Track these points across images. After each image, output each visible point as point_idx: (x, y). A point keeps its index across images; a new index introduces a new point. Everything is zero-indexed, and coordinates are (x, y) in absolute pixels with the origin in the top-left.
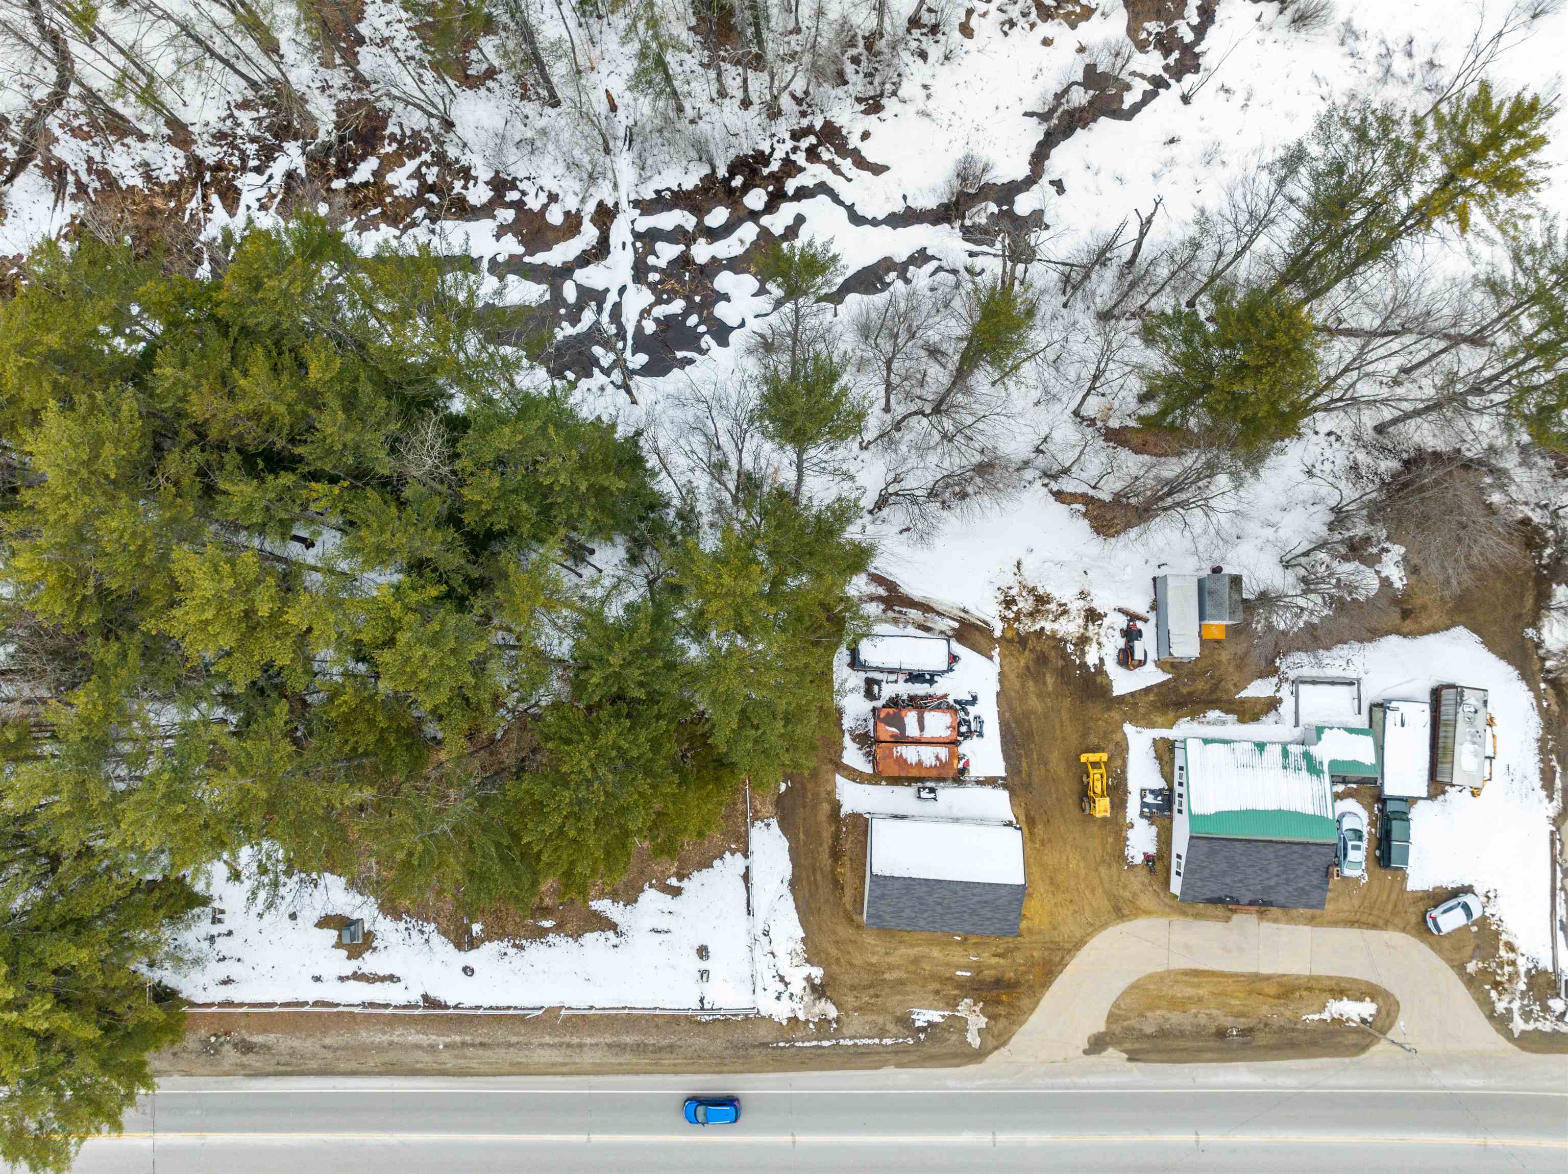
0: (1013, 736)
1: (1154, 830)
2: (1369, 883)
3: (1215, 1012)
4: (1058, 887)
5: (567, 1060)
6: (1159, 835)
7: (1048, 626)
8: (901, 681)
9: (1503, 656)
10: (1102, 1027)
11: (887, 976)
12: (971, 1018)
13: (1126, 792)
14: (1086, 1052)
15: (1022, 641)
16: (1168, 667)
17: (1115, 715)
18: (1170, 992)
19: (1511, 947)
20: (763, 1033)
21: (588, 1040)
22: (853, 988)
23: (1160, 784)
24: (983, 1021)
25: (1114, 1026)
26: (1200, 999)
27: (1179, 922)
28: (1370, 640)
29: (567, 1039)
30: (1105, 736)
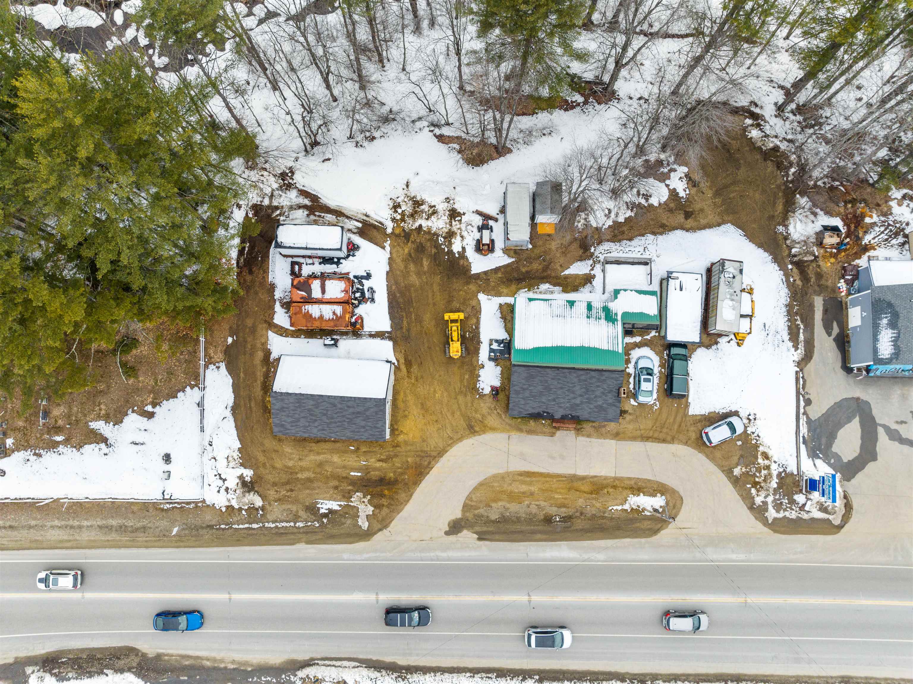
0: (398, 303)
1: (499, 369)
2: (661, 409)
3: (543, 504)
4: (427, 411)
5: (71, 538)
6: (502, 373)
7: (425, 224)
8: (317, 264)
9: (760, 245)
10: (459, 515)
11: (299, 476)
12: (361, 507)
13: (479, 342)
14: (447, 533)
15: (407, 235)
16: (512, 253)
17: (472, 287)
18: (510, 488)
19: (766, 456)
20: (209, 518)
21: (85, 523)
22: (275, 484)
23: (503, 335)
24: (370, 510)
25: (468, 514)
26: (532, 494)
27: (515, 435)
28: (661, 234)
29: (71, 523)
30: (464, 302)
